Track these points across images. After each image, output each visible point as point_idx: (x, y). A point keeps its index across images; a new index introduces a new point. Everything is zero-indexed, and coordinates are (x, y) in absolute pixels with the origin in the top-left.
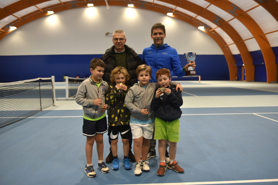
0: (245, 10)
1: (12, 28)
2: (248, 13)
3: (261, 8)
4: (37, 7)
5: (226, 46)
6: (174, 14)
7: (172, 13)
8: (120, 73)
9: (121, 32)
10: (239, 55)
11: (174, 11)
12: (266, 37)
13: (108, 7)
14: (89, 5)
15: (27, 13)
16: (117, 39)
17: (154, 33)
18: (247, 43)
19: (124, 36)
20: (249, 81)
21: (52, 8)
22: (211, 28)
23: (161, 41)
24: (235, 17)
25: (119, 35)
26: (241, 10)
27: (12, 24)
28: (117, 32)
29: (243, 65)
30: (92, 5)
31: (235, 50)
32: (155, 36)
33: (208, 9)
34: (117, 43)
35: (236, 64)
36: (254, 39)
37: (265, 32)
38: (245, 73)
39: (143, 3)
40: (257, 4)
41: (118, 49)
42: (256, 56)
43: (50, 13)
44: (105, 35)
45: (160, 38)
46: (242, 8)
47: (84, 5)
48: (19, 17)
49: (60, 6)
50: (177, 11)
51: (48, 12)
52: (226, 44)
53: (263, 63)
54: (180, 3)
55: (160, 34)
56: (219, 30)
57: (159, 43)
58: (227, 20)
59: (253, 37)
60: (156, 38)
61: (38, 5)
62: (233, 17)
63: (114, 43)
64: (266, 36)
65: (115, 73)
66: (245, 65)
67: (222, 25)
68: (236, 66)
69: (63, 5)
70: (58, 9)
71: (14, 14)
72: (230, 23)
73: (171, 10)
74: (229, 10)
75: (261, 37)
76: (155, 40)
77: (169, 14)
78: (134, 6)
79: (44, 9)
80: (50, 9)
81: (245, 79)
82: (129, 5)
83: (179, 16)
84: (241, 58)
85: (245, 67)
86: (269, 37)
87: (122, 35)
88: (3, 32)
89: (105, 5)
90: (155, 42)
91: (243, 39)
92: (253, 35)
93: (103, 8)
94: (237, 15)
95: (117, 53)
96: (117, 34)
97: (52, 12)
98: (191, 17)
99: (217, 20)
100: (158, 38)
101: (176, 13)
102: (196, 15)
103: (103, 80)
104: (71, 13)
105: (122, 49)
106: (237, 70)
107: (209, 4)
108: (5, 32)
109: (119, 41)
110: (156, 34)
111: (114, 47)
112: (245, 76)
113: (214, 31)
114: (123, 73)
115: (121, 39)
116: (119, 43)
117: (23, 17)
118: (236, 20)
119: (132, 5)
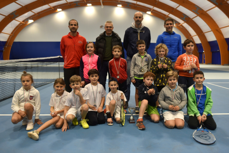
0: (205, 10)
1: (31, 21)
2: (207, 12)
3: (217, 9)
4: (49, 5)
5: (191, 37)
6: (152, 12)
7: (150, 12)
8: (161, 48)
9: (110, 22)
10: (201, 44)
11: (152, 10)
12: (221, 31)
13: (102, 7)
14: (88, 5)
15: (42, 10)
16: (108, 27)
17: (166, 24)
18: (206, 35)
19: (112, 25)
20: (208, 63)
21: (60, 6)
22: (179, 24)
23: (171, 29)
24: (198, 15)
25: (110, 25)
26: (202, 10)
27: (30, 18)
28: (108, 22)
29: (204, 52)
30: (91, 5)
31: (197, 40)
32: (167, 26)
33: (178, 9)
34: (108, 29)
35: (198, 51)
36: (212, 32)
37: (220, 27)
38: (205, 58)
39: (129, 4)
40: (214, 6)
41: (108, 34)
42: (213, 45)
43: (59, 10)
44: (100, 27)
45: (171, 27)
46: (202, 8)
47: (85, 5)
48: (36, 12)
49: (67, 5)
50: (154, 10)
51: (58, 9)
52: (190, 35)
53: (218, 50)
54: (157, 4)
55: (171, 24)
56: (186, 25)
57: (170, 30)
58: (191, 17)
59: (211, 30)
60: (168, 27)
61: (50, 4)
62: (196, 15)
63: (105, 30)
64: (221, 29)
65: (158, 48)
66: (205, 51)
67: (188, 21)
68: (198, 53)
69: (69, 4)
70: (65, 7)
71: (32, 11)
72: (194, 20)
73: (149, 9)
74: (193, 10)
75: (217, 30)
76: (167, 28)
77: (148, 12)
78: (122, 6)
79: (54, 7)
80: (59, 7)
81: (204, 62)
82: (118, 5)
83: (156, 14)
84: (202, 46)
85: (204, 53)
86: (223, 31)
87: (111, 25)
88: (23, 24)
89: (100, 4)
90: (167, 30)
91: (204, 32)
92: (211, 29)
93: (98, 7)
94: (199, 14)
95: (107, 36)
96: (108, 24)
97: (61, 10)
98: (165, 15)
99: (184, 18)
100: (169, 27)
101: (154, 12)
102: (168, 13)
103: (147, 53)
104: (74, 10)
105: (110, 34)
106: (199, 55)
107: (178, 5)
108: (25, 24)
109: (109, 28)
110: (168, 24)
111: (105, 32)
112: (204, 60)
113: (182, 26)
114: (164, 48)
115: (110, 27)
116: (109, 30)
117: (39, 13)
118: (198, 17)
119: (121, 6)
